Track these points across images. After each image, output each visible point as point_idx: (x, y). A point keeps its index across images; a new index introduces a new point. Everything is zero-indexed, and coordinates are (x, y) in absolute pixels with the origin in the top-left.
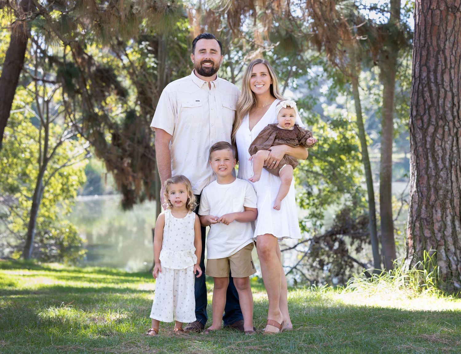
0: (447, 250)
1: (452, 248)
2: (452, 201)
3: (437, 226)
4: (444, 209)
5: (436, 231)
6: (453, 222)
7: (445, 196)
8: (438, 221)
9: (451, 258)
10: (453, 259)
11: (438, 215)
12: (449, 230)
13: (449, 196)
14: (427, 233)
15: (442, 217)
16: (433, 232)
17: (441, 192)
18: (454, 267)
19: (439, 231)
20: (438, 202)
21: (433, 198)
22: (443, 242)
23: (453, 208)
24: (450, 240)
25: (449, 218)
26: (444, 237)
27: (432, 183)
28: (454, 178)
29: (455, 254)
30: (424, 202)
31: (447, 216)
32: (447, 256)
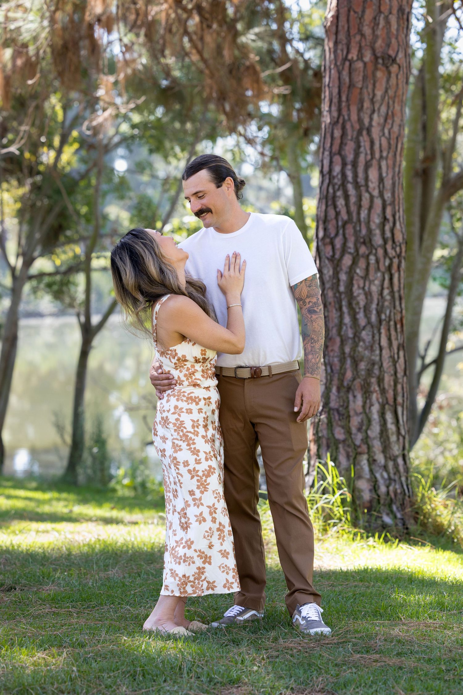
0: (372, 462)
1: (380, 458)
2: (380, 380)
3: (355, 421)
4: (367, 393)
5: (354, 430)
6: (382, 414)
7: (369, 372)
8: (357, 414)
9: (378, 476)
10: (382, 477)
11: (357, 403)
12: (375, 430)
13: (376, 372)
14: (339, 434)
15: (364, 407)
16: (349, 432)
17: (362, 366)
18: (383, 489)
19: (359, 430)
20: (358, 382)
21: (349, 374)
22: (364, 448)
23: (383, 391)
24: (377, 445)
25: (375, 409)
26: (366, 440)
27: (347, 350)
28: (384, 342)
29: (385, 468)
30: (335, 382)
31: (372, 405)
32: (371, 471)
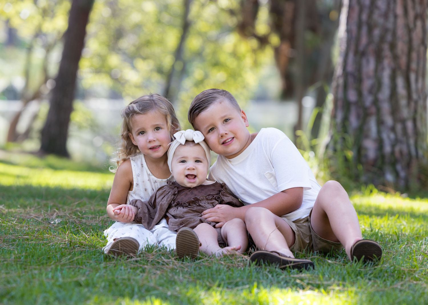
0: (380, 123)
1: (389, 120)
2: (393, 46)
3: (367, 84)
4: (379, 57)
5: (365, 92)
6: (393, 78)
7: (382, 39)
8: (369, 77)
9: (385, 136)
10: (389, 137)
11: (369, 66)
12: (385, 93)
13: (389, 37)
14: (352, 96)
15: (376, 70)
16: (360, 94)
17: (377, 32)
18: (388, 149)
19: (370, 92)
20: (372, 48)
21: (364, 40)
22: (373, 110)
23: (395, 57)
24: (386, 107)
25: (386, 73)
26: (376, 102)
27: (364, 17)
28: (399, 10)
29: (393, 129)
30: (353, 47)
31: (383, 69)
32: (379, 132)
